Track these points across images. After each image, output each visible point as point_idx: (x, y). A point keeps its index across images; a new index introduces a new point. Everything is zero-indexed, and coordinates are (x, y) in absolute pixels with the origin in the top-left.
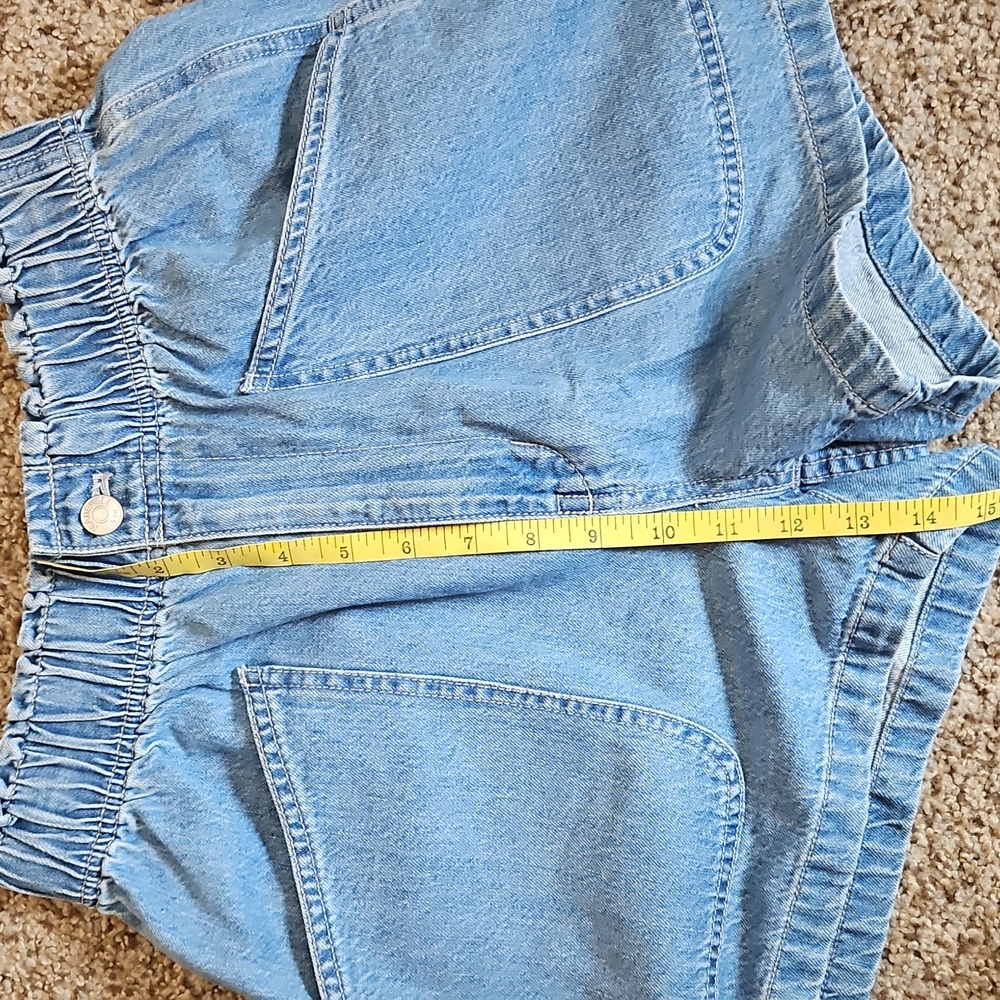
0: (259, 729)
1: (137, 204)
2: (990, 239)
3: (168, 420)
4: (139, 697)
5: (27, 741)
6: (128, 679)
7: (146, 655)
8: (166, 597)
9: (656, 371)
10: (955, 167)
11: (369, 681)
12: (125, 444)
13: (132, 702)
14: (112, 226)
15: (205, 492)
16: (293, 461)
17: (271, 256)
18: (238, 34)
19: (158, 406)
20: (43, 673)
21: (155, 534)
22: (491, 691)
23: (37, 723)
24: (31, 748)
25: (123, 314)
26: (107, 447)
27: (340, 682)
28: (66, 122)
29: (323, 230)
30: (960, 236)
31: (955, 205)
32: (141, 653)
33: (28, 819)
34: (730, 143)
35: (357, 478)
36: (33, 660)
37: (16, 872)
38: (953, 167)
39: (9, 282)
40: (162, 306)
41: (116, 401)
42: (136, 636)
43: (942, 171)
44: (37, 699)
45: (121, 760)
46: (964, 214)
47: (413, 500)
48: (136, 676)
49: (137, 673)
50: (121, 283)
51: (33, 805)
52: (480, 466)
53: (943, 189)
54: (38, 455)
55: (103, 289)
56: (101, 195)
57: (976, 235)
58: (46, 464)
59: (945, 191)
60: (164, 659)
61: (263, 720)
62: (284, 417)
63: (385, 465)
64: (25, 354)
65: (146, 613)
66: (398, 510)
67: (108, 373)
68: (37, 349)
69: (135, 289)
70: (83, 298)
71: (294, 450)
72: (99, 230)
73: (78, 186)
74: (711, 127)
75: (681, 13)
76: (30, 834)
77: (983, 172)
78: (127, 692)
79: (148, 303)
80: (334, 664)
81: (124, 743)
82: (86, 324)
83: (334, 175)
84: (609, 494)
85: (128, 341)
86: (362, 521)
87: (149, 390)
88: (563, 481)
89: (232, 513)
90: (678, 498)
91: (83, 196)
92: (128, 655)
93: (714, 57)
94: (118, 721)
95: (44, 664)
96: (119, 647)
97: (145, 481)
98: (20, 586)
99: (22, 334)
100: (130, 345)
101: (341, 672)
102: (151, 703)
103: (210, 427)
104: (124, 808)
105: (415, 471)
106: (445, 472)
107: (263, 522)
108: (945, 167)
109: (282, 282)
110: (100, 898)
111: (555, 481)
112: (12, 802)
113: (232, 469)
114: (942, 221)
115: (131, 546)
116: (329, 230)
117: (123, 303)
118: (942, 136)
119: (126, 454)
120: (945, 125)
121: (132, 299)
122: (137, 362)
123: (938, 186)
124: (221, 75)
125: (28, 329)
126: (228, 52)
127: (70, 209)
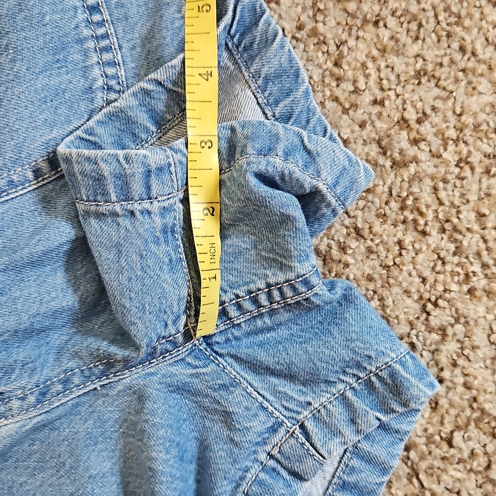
2: (374, 117)
9: (35, 263)
10: (335, 48)
30: (345, 117)
31: (338, 86)
34: (101, 24)
38: (332, 48)
43: (323, 53)
46: (347, 94)
53: (325, 70)
57: (360, 115)
59: (328, 73)
74: (75, 8)
77: (362, 52)
90: (77, 386)
108: (325, 48)
114: (327, 103)
118: (320, 17)
120: (322, 7)
123: (321, 67)
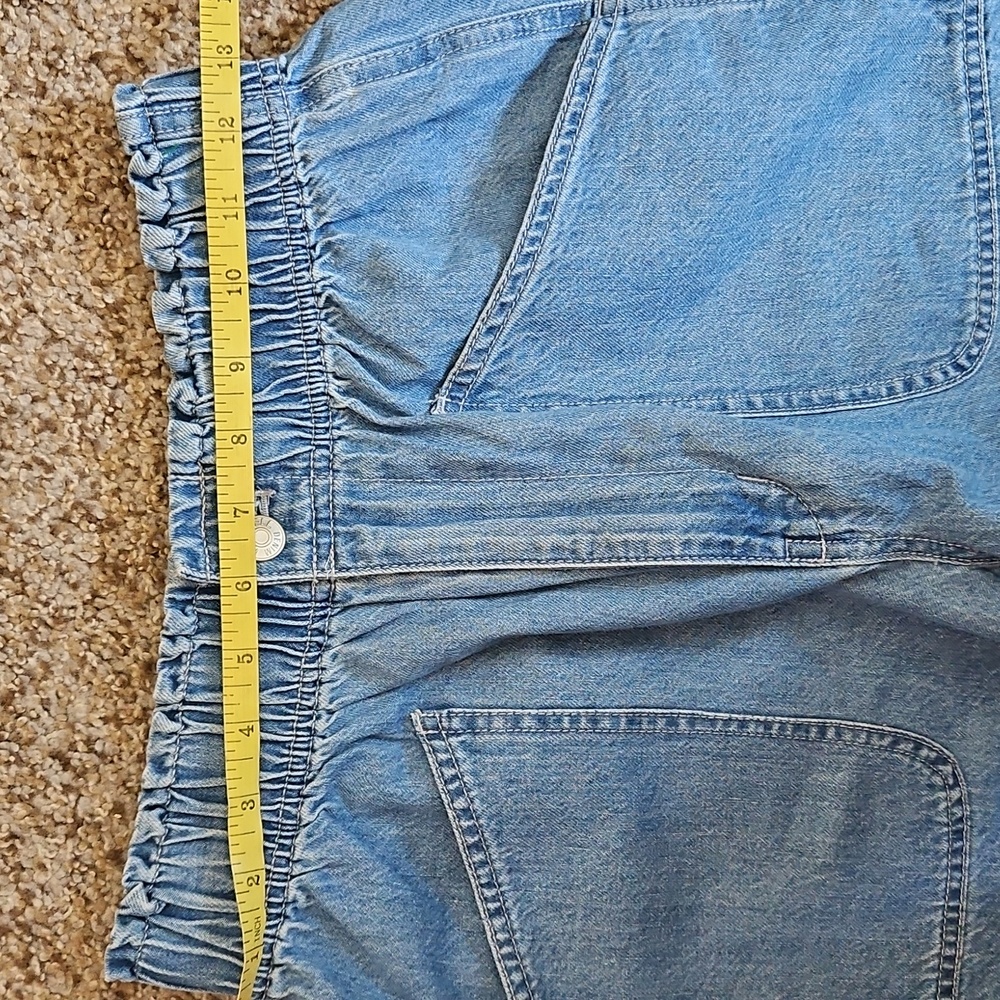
0: (445, 782)
1: (344, 180)
3: (345, 434)
4: (305, 754)
5: (168, 812)
6: (290, 733)
7: (310, 704)
8: (332, 636)
11: (566, 720)
12: (292, 458)
13: (295, 760)
14: (308, 200)
15: (387, 518)
16: (490, 487)
17: (495, 269)
18: (490, 9)
19: (334, 416)
20: (186, 732)
21: (325, 565)
22: (692, 721)
23: (179, 791)
24: (175, 820)
25: (304, 306)
26: (273, 460)
27: (533, 723)
28: (268, 68)
29: (559, 251)
32: (304, 702)
33: (179, 904)
35: (562, 510)
36: (171, 715)
37: (167, 967)
39: (170, 247)
40: (357, 304)
41: (286, 407)
42: (298, 682)
44: (180, 762)
45: (284, 828)
47: (631, 536)
48: (298, 729)
49: (300, 725)
50: (308, 269)
51: (182, 887)
52: (702, 502)
54: (190, 462)
55: (284, 272)
56: (302, 164)
58: (197, 474)
60: (331, 707)
61: (449, 772)
62: (486, 438)
63: (595, 495)
64: (178, 336)
65: (310, 655)
66: (610, 546)
67: (279, 372)
68: (194, 332)
69: (323, 279)
70: (259, 279)
71: (492, 476)
72: (290, 202)
73: (276, 149)
75: (961, 119)
76: (183, 922)
78: (289, 748)
79: (340, 297)
80: (526, 703)
81: (287, 808)
82: (260, 310)
83: (580, 191)
84: (844, 540)
85: (306, 337)
86: (568, 559)
87: (325, 398)
88: (795, 523)
89: (421, 543)
90: (918, 552)
91: (282, 160)
92: (288, 705)
93: (986, 171)
94: (279, 783)
95: (187, 721)
96: (279, 696)
97: (315, 503)
98: (149, 621)
99: (176, 311)
100: (309, 343)
101: (534, 712)
102: (317, 759)
103: (397, 444)
104: (293, 884)
105: (628, 504)
106: (665, 506)
107: (455, 555)
109: (502, 300)
110: (270, 990)
111: (785, 523)
112: (156, 885)
113: (419, 493)
115: (295, 577)
116: (565, 252)
117: (306, 293)
119: (293, 469)
121: (318, 290)
122: (315, 364)
124: (467, 57)
125: (186, 306)
126: (478, 30)
127: (261, 173)
